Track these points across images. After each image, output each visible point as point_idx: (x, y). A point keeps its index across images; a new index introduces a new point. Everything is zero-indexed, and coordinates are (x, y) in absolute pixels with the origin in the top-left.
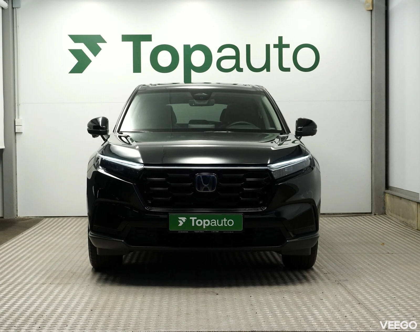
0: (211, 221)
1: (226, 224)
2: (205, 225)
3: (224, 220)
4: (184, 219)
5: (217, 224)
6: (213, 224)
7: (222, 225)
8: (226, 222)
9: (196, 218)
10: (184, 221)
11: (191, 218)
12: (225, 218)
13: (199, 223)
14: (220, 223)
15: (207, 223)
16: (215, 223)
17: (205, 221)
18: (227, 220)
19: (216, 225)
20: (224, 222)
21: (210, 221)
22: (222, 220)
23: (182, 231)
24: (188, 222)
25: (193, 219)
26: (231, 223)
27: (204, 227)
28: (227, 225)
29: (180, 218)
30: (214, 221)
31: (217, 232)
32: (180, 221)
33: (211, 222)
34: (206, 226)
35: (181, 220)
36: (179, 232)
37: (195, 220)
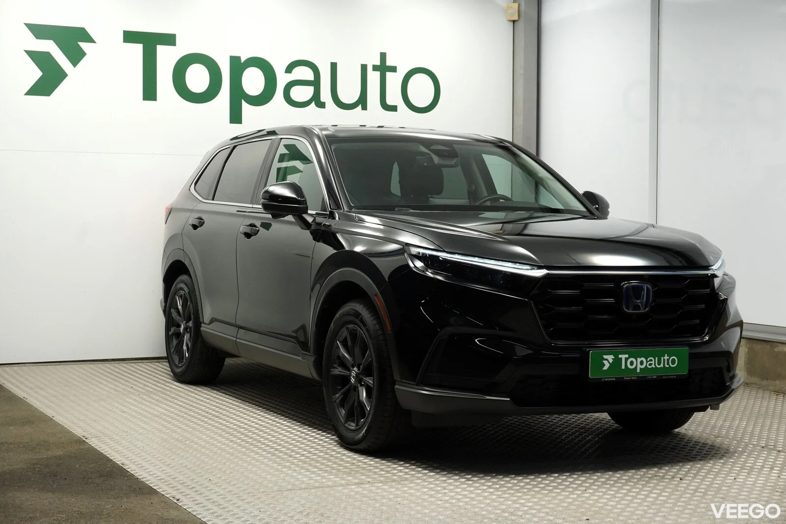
0: (648, 360)
1: (668, 364)
2: (639, 366)
3: (665, 358)
4: (610, 358)
5: (655, 365)
6: (650, 365)
7: (662, 365)
8: (668, 360)
9: (627, 356)
10: (611, 361)
11: (620, 356)
12: (666, 355)
13: (632, 363)
14: (659, 364)
15: (642, 363)
16: (653, 362)
17: (639, 360)
18: (668, 358)
19: (654, 367)
20: (664, 360)
21: (646, 360)
22: (662, 358)
23: (608, 378)
24: (617, 361)
25: (623, 357)
26: (673, 362)
27: (638, 371)
28: (668, 366)
29: (605, 357)
30: (651, 360)
31: (655, 377)
32: (605, 362)
33: (647, 362)
34: (640, 368)
35: (607, 360)
36: (603, 380)
37: (626, 359)
